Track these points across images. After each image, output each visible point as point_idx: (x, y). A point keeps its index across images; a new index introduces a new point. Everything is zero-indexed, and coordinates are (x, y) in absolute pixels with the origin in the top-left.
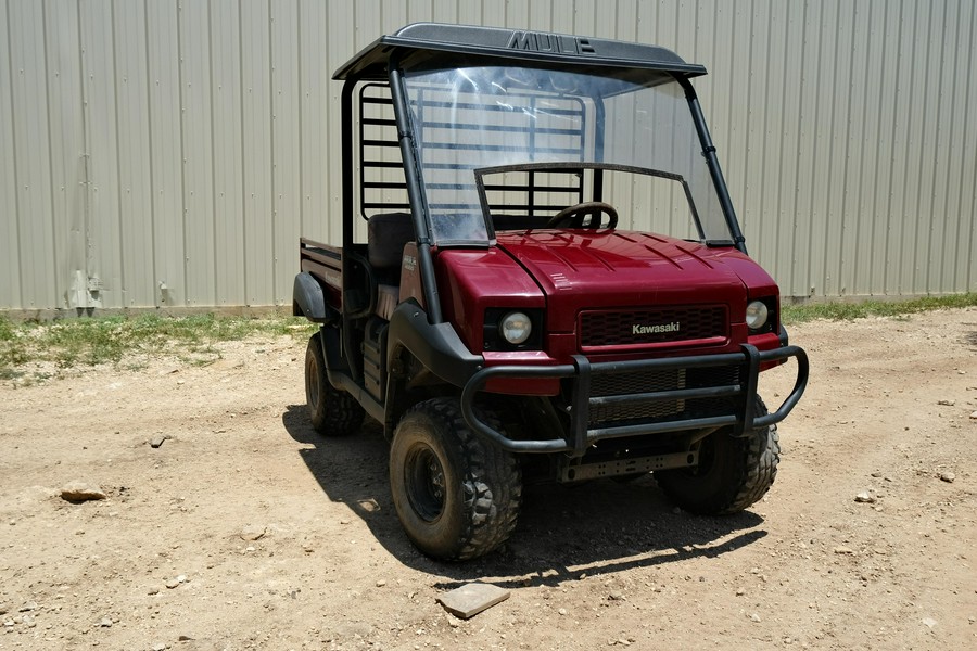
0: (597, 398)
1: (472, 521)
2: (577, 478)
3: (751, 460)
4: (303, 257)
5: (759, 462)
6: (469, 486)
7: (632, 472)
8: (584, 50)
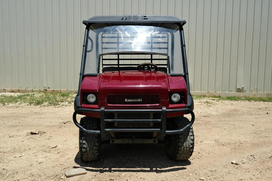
0: (109, 120)
1: (82, 151)
2: (115, 142)
3: (180, 144)
5: (183, 145)
6: (81, 141)
7: (134, 143)
8: (144, 19)
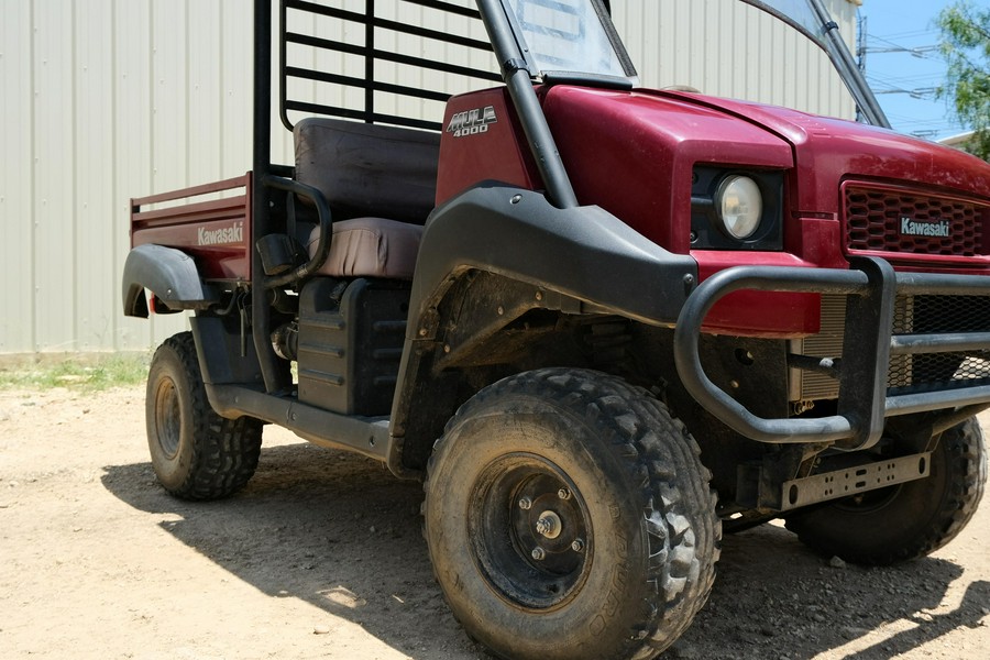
1: (663, 593)
2: (799, 500)
4: (137, 225)
6: (656, 520)
7: (861, 489)
